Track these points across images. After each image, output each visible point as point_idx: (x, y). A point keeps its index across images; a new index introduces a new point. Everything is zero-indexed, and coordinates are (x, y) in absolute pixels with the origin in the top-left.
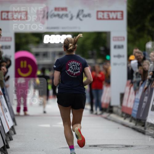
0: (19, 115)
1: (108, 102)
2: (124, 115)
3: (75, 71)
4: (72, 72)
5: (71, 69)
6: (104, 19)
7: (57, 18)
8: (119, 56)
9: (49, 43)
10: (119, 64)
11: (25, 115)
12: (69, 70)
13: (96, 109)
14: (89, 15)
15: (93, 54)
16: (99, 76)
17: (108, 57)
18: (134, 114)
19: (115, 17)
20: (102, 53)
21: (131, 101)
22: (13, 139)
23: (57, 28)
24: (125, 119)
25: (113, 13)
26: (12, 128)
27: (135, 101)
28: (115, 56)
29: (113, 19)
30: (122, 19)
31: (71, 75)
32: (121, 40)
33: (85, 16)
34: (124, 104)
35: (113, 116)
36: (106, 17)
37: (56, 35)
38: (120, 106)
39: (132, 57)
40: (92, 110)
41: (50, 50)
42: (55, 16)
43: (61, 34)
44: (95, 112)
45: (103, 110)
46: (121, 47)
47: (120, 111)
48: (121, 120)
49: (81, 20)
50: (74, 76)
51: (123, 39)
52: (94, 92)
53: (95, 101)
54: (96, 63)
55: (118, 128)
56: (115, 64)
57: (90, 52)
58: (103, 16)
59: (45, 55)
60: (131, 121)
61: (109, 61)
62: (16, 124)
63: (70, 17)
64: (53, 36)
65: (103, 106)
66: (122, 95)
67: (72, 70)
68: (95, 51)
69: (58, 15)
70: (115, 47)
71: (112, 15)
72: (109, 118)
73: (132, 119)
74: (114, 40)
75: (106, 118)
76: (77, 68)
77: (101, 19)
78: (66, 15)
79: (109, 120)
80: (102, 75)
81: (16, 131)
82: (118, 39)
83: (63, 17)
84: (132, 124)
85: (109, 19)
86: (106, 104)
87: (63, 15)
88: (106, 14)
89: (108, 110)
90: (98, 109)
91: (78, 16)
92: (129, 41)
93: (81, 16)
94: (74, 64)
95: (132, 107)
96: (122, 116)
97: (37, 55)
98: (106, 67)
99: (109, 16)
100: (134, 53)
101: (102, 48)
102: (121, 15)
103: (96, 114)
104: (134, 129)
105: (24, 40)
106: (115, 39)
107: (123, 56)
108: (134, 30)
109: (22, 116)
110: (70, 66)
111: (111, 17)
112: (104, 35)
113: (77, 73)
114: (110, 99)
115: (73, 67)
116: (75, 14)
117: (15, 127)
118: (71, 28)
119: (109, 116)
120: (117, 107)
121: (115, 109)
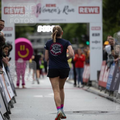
0: (18, 88)
1: (88, 78)
2: (100, 88)
3: (56, 51)
4: (54, 52)
5: (53, 49)
6: (84, 13)
7: (48, 12)
8: (96, 42)
9: (42, 32)
10: (96, 48)
11: (23, 88)
12: (52, 50)
13: (79, 83)
14: (73, 10)
15: (76, 40)
16: (81, 57)
17: (88, 43)
18: (108, 87)
19: (93, 11)
20: (83, 39)
21: (106, 77)
22: (14, 107)
23: (48, 20)
24: (101, 91)
25: (91, 9)
26: (13, 98)
27: (108, 77)
28: (93, 42)
29: (91, 13)
30: (99, 13)
31: (54, 54)
32: (98, 30)
33: (70, 11)
34: (101, 79)
35: (91, 88)
36: (86, 11)
37: (47, 25)
38: (97, 81)
39: (106, 43)
40: (75, 84)
41: (43, 37)
42: (46, 11)
43: (51, 24)
44: (77, 85)
45: (84, 84)
46: (97, 35)
47: (97, 85)
48: (98, 91)
49: (66, 14)
50: (56, 55)
51: (99, 28)
52: (77, 70)
53: (77, 77)
54: (78, 47)
55: (96, 98)
56: (93, 48)
57: (73, 39)
58: (84, 11)
59: (39, 41)
60: (106, 93)
61: (88, 46)
62: (16, 95)
63: (58, 11)
64: (44, 26)
65: (84, 81)
66: (99, 73)
67: (54, 51)
68: (78, 38)
69: (49, 10)
70: (93, 35)
71: (91, 10)
72: (88, 90)
73: (107, 91)
74: (92, 30)
75: (86, 90)
76: (58, 49)
77: (82, 13)
78: (55, 10)
79: (89, 91)
80: (83, 57)
81: (16, 100)
82: (95, 28)
83: (53, 11)
84: (107, 95)
85: (89, 13)
86: (87, 79)
87: (52, 10)
88: (86, 9)
89: (88, 84)
90: (80, 83)
91: (64, 10)
92: (104, 30)
93: (66, 11)
94: (57, 46)
95: (106, 81)
96: (99, 89)
97: (32, 41)
98: (86, 50)
99: (88, 11)
100: (108, 39)
101: (83, 36)
102: (97, 10)
103: (79, 87)
104: (108, 98)
105: (22, 30)
106: (93, 28)
107: (100, 42)
108: (108, 22)
109: (21, 89)
110: (53, 47)
111: (90, 11)
112: (84, 26)
113: (58, 52)
114: (89, 75)
115: (55, 48)
116: (62, 9)
117: (16, 98)
118: (59, 20)
119: (88, 88)
120: (95, 81)
121: (93, 83)
